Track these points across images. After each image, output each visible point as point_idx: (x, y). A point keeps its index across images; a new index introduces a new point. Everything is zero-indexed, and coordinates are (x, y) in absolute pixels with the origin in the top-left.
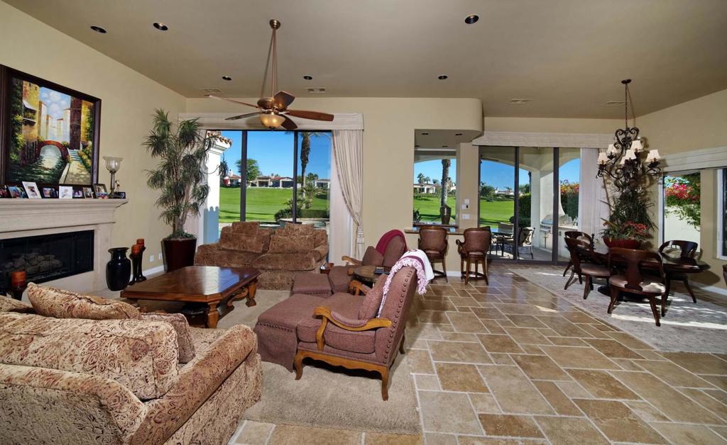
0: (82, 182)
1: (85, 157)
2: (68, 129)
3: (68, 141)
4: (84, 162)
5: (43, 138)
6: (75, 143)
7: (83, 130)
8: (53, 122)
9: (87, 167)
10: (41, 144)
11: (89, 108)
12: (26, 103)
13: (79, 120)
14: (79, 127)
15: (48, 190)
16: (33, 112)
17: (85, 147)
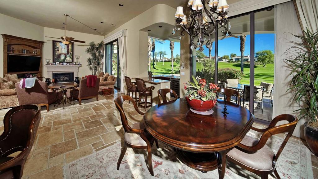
0: (70, 61)
1: (71, 56)
2: (66, 50)
3: (66, 53)
4: (70, 57)
5: (61, 53)
6: (68, 53)
7: (70, 50)
8: (63, 49)
9: (71, 58)
10: (60, 54)
11: (71, 45)
12: (57, 47)
13: (69, 48)
14: (69, 50)
15: (61, 64)
16: (59, 48)
17: (70, 54)
